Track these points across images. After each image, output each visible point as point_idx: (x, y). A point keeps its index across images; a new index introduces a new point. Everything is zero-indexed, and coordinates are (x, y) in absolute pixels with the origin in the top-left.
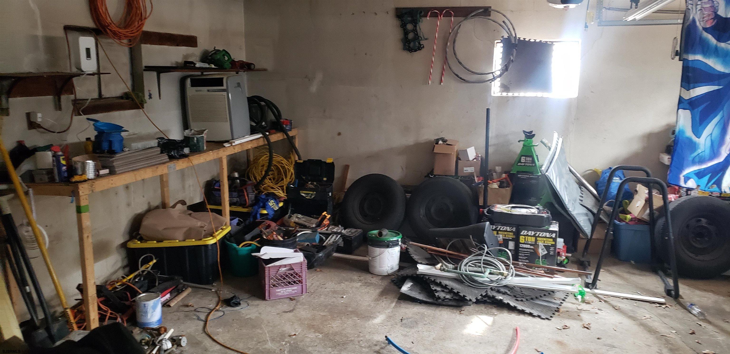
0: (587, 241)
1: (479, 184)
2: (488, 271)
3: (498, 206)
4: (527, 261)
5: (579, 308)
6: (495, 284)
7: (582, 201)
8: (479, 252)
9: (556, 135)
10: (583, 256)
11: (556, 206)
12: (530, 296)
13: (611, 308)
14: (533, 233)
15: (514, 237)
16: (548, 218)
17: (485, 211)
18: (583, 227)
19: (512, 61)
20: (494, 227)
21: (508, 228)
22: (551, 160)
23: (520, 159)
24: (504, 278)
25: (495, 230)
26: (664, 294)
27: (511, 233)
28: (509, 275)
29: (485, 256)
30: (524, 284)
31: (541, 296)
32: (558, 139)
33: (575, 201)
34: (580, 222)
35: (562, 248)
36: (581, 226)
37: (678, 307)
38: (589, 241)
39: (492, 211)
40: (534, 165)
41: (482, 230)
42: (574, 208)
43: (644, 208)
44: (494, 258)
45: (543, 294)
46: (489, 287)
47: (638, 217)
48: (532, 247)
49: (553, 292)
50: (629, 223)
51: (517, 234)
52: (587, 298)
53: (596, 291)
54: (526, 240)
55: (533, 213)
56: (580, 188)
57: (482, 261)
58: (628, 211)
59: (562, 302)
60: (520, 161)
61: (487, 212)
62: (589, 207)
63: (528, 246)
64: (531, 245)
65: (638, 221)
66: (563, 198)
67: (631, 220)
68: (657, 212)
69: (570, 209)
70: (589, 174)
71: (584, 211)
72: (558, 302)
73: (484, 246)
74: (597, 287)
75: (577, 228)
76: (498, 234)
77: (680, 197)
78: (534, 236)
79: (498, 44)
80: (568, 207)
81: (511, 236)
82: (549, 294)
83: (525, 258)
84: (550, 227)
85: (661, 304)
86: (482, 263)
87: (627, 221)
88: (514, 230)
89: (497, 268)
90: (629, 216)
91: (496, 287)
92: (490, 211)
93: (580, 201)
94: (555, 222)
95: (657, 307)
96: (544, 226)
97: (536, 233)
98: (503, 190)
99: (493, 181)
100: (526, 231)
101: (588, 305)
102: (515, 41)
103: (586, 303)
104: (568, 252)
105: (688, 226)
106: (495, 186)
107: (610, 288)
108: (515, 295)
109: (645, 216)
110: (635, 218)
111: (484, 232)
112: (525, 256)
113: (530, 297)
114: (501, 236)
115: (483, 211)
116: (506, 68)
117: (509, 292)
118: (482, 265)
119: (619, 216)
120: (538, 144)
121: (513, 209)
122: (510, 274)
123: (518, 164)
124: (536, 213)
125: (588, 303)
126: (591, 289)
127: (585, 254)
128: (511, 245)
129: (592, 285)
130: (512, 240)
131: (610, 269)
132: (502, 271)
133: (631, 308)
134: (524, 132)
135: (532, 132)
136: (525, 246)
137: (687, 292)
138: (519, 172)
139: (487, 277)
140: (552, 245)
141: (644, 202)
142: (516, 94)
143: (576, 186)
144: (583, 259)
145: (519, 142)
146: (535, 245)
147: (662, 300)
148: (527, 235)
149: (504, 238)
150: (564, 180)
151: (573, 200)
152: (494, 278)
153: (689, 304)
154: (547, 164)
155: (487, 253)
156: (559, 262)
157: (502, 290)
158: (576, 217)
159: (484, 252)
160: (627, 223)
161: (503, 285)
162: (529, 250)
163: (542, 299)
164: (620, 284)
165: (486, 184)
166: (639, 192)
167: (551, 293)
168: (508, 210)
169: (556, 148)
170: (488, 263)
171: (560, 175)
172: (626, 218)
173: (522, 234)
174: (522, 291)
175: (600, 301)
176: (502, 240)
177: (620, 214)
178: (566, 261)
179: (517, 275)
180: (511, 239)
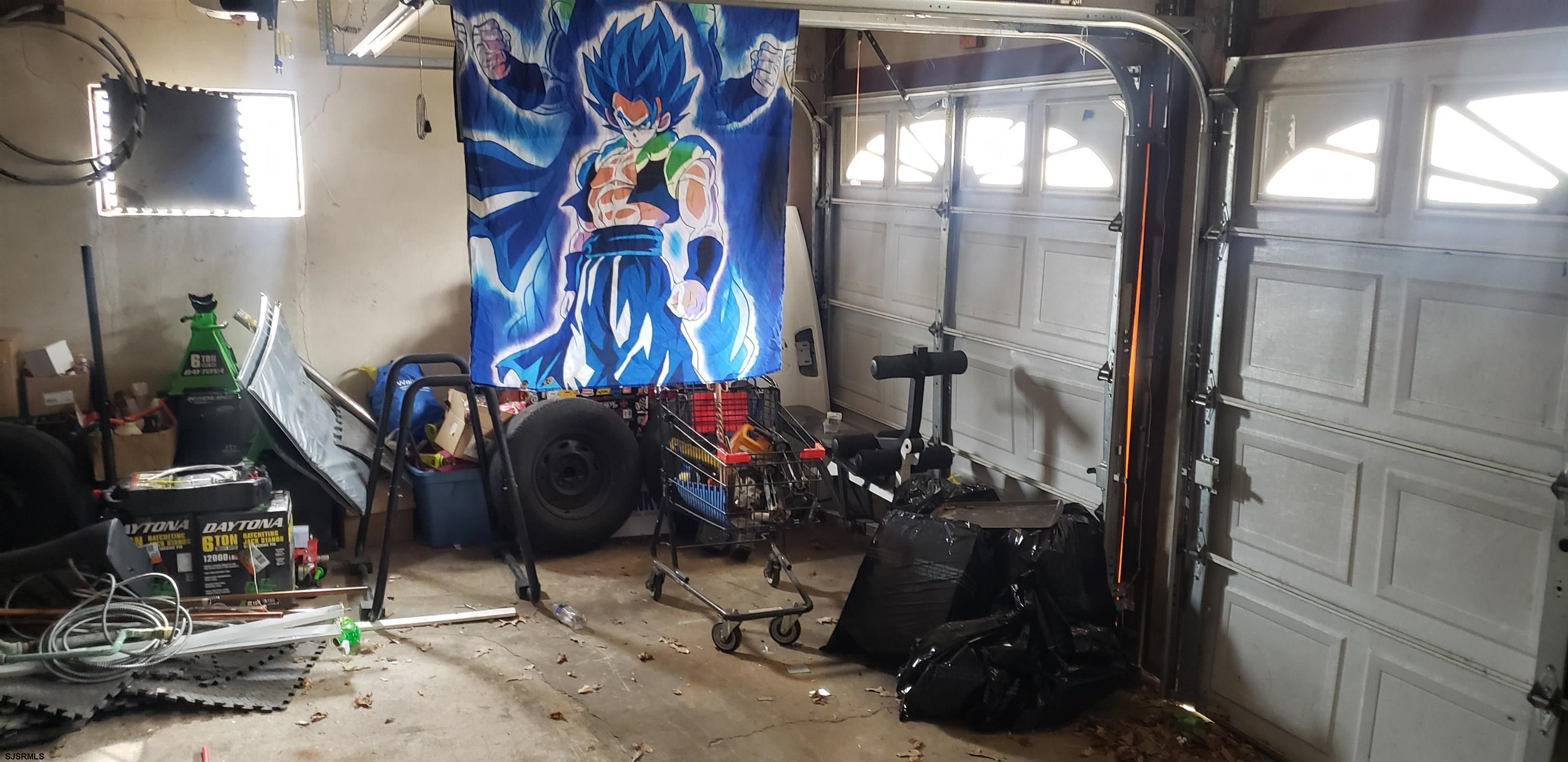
0: (361, 520)
1: (89, 429)
2: (123, 635)
3: (143, 476)
4: (227, 590)
5: (347, 668)
6: (144, 662)
7: (340, 437)
8: (98, 594)
9: (265, 301)
10: (356, 554)
11: (283, 455)
12: (236, 668)
13: (414, 651)
14: (232, 525)
15: (189, 541)
16: (262, 486)
17: (108, 494)
18: (348, 493)
19: (139, 133)
20: (135, 527)
21: (171, 523)
22: (257, 358)
23: (189, 359)
24: (166, 643)
25: (139, 533)
26: (516, 598)
27: (179, 536)
28: (177, 632)
29: (114, 600)
30: (216, 644)
31: (262, 663)
32: (272, 310)
33: (325, 439)
34: (339, 484)
35: (306, 546)
36: (343, 492)
37: (540, 615)
38: (365, 520)
39: (126, 490)
40: (222, 371)
41: (102, 540)
42: (324, 455)
43: (465, 435)
44: (139, 602)
45: (268, 656)
46: (130, 673)
47: (455, 456)
48: (233, 557)
49: (290, 646)
50: (440, 469)
51: (195, 535)
52: (365, 642)
53: (385, 623)
54: (218, 543)
55: (227, 481)
56: (334, 411)
57: (105, 616)
58: (438, 446)
59: (311, 663)
60: (188, 365)
61: (112, 496)
62: (356, 449)
63: (225, 557)
64: (229, 553)
65: (457, 463)
66: (296, 437)
67: (444, 463)
68: (489, 440)
69: (314, 460)
70: (352, 378)
71: (347, 457)
72: (302, 665)
73: (109, 578)
74: (387, 614)
75: (334, 497)
76: (146, 541)
77: (527, 405)
78: (236, 530)
79: (96, 92)
80: (309, 456)
81: (180, 541)
82: (281, 652)
83: (218, 585)
84: (270, 505)
85: (509, 618)
86: (105, 621)
87: (437, 466)
88: (186, 527)
89: (146, 622)
90: (438, 456)
91: (146, 667)
92: (120, 493)
93: (335, 439)
94: (281, 492)
95: (501, 626)
96: (258, 506)
97: (240, 524)
98: (154, 437)
99: (128, 418)
100: (215, 525)
101: (367, 657)
102: (140, 88)
103: (362, 653)
104: (320, 552)
105: (547, 459)
106: (133, 429)
107: (413, 610)
108: (198, 674)
109: (470, 451)
110: (451, 457)
111: (106, 544)
112: (219, 580)
113: (236, 671)
114: (155, 545)
115: (102, 496)
116: (123, 152)
117: (180, 673)
118: (106, 624)
119: (419, 459)
120: (225, 323)
121: (179, 479)
122: (181, 632)
123: (184, 371)
124: (235, 479)
125: (368, 652)
126: (373, 621)
127: (361, 548)
128: (184, 563)
129: (375, 612)
130: (185, 549)
131: (414, 569)
132: (160, 628)
133: (452, 642)
134: (192, 297)
135: (210, 296)
136: (215, 558)
137: (556, 584)
138: (188, 391)
139: (120, 651)
140: (279, 545)
141: (463, 423)
142: (162, 212)
143: (324, 408)
144: (356, 561)
145: (182, 320)
146: (241, 550)
147: (511, 611)
148: (220, 533)
149: (163, 549)
150: (293, 399)
151: (320, 439)
152: (141, 648)
153: (556, 606)
154: (249, 365)
155: (118, 591)
156: (301, 578)
157: (165, 671)
158: (330, 474)
159: (109, 593)
160: (436, 470)
161: (164, 659)
162: (226, 566)
163: (267, 667)
164: (432, 598)
165: (107, 427)
166: (452, 405)
167: (287, 650)
168: (166, 482)
169: (269, 329)
170: (121, 618)
171: (284, 389)
172: (433, 462)
173: (206, 531)
174: (215, 662)
175: (393, 642)
176: (159, 555)
177: (421, 455)
178: (319, 572)
179: (198, 629)
180: (181, 547)
